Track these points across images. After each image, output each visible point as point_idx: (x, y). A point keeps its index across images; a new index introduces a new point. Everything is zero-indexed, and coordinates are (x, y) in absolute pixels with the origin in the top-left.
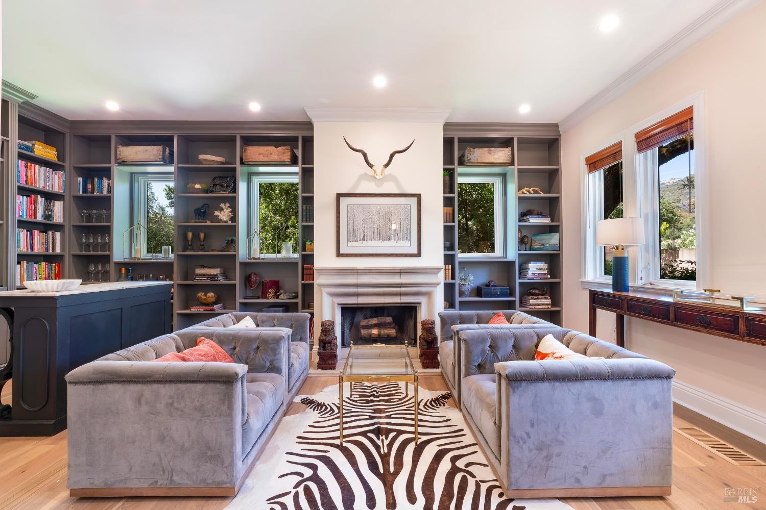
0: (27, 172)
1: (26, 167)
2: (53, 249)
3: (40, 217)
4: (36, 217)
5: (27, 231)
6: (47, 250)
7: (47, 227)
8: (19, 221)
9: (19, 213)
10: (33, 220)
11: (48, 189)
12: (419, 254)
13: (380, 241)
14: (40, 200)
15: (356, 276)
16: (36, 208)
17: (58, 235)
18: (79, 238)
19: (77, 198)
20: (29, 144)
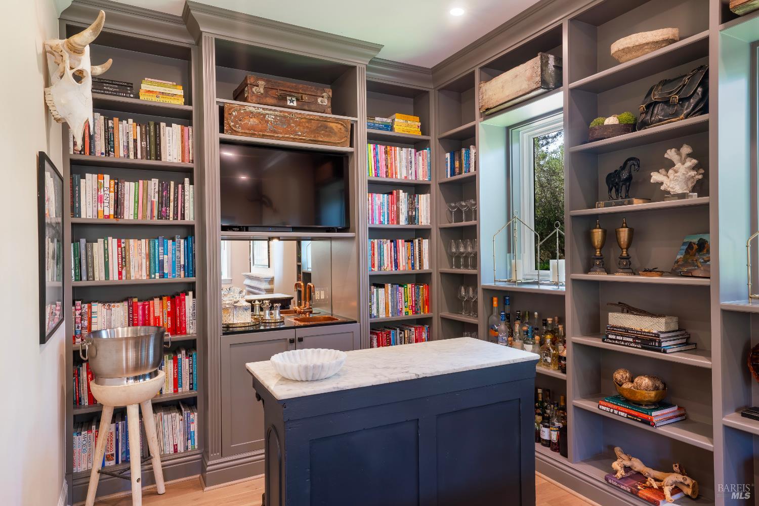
0: (386, 160)
1: (386, 153)
2: (421, 266)
3: (403, 222)
4: (398, 223)
5: (391, 241)
6: (413, 266)
7: (414, 234)
8: (370, 229)
9: (380, 219)
10: (395, 226)
11: (411, 179)
14: (403, 195)
16: (398, 208)
17: (425, 243)
18: (448, 246)
19: (444, 185)
20: (389, 120)
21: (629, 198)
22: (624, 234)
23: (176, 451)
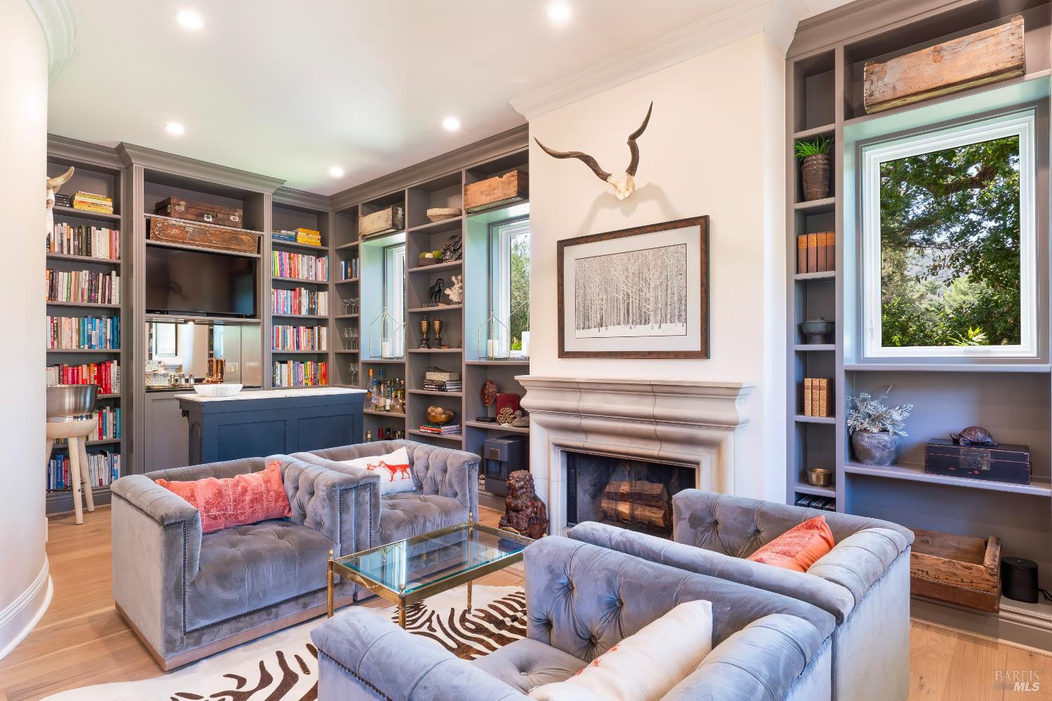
0: (290, 264)
1: (290, 258)
2: (319, 347)
3: (304, 313)
4: (300, 313)
5: (294, 328)
6: (313, 347)
7: (314, 322)
8: (273, 317)
9: (283, 309)
10: (297, 315)
11: (312, 279)
12: (704, 353)
13: (628, 326)
14: (304, 291)
15: (579, 394)
16: (300, 302)
17: (324, 330)
18: (342, 333)
19: (339, 286)
20: (293, 233)
21: (437, 303)
22: (437, 324)
23: (101, 483)
